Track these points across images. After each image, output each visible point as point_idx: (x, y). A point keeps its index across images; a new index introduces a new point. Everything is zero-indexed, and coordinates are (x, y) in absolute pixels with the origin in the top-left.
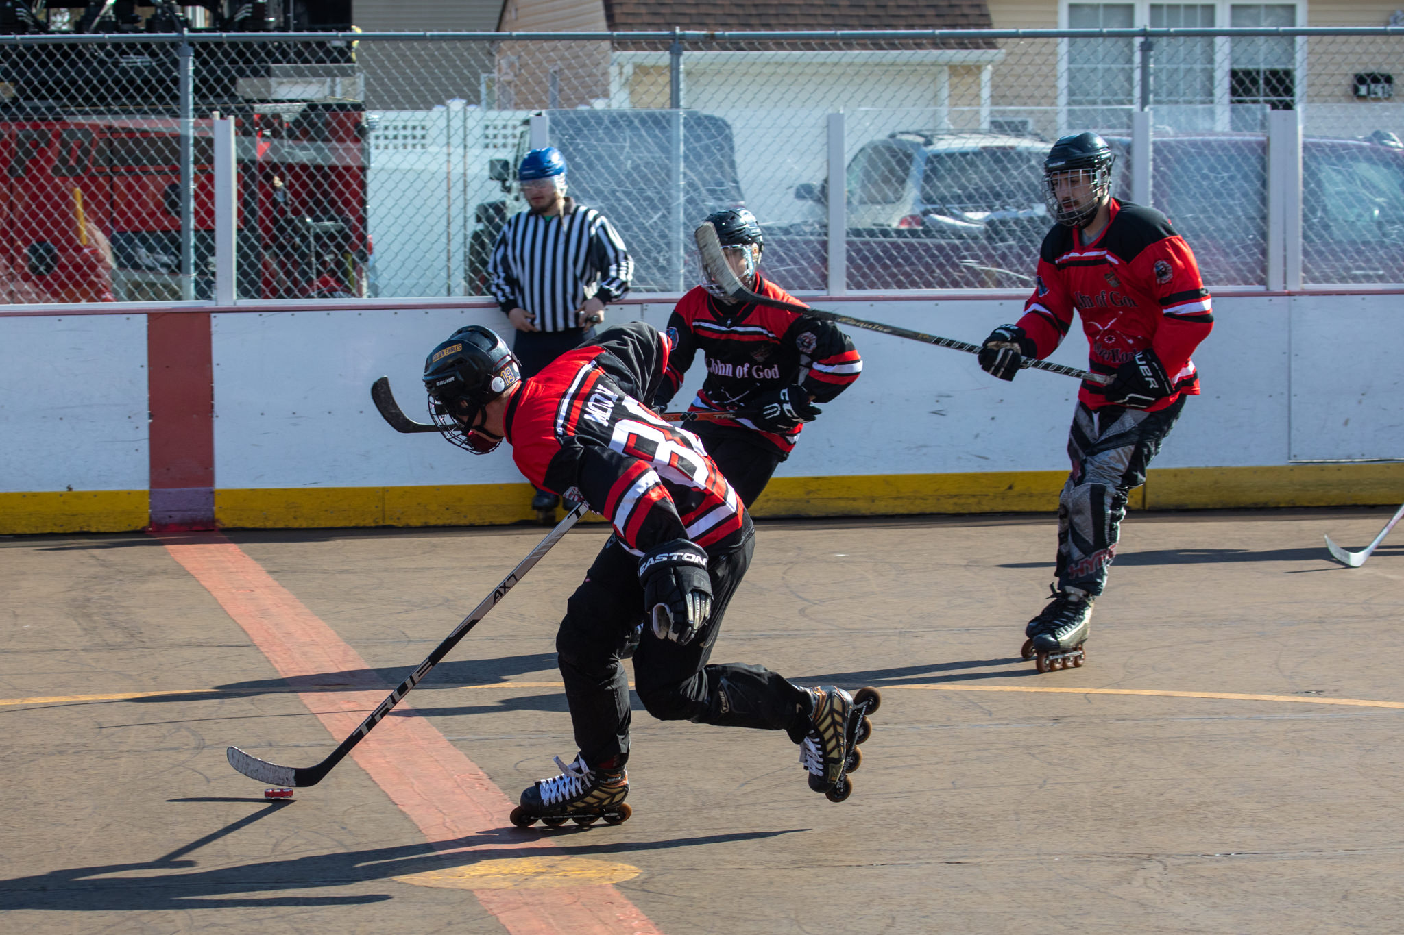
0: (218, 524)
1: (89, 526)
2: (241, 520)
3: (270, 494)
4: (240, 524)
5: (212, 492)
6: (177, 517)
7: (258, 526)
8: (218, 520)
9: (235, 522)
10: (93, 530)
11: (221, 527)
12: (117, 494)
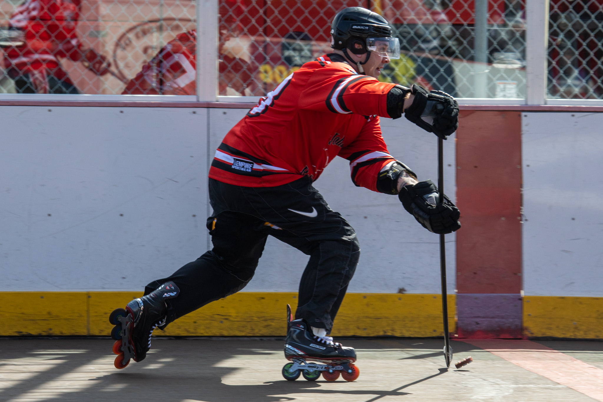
0: (526, 333)
1: (393, 330)
2: (550, 329)
3: (581, 303)
4: (549, 333)
5: (521, 299)
6: (485, 324)
7: (568, 335)
8: (526, 329)
9: (544, 331)
10: (398, 334)
11: (530, 335)
12: (422, 297)
